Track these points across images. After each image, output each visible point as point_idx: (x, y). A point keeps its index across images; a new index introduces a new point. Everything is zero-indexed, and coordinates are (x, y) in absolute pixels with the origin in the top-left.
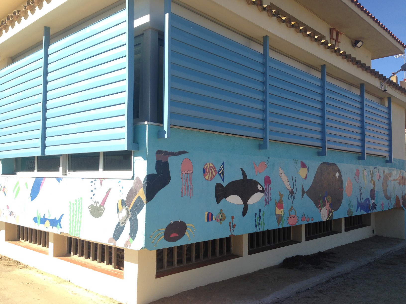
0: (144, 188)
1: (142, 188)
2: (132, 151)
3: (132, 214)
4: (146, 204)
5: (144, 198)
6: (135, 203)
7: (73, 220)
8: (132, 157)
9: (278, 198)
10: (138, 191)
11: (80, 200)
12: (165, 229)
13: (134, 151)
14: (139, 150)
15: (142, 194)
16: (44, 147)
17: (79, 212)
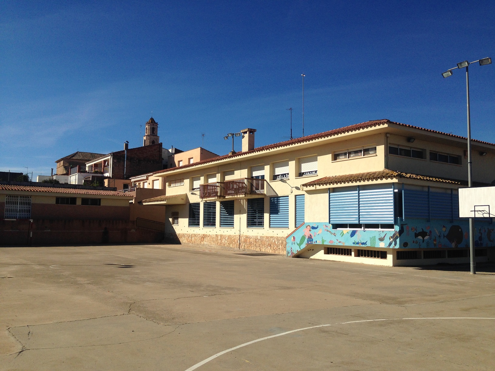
0: (398, 233)
5: (399, 236)
6: (395, 237)
7: (372, 242)
8: (395, 225)
9: (434, 238)
11: (375, 237)
15: (398, 235)
17: (374, 240)
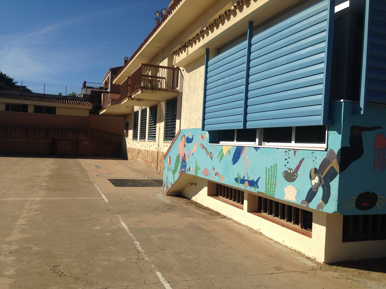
0: (337, 159)
1: (336, 159)
2: (327, 126)
3: (324, 182)
4: (339, 173)
5: (337, 168)
6: (328, 172)
7: (269, 183)
8: (327, 131)
10: (332, 162)
11: (275, 167)
12: (356, 198)
13: (328, 127)
14: (333, 125)
15: (335, 164)
16: (245, 121)
17: (274, 176)
